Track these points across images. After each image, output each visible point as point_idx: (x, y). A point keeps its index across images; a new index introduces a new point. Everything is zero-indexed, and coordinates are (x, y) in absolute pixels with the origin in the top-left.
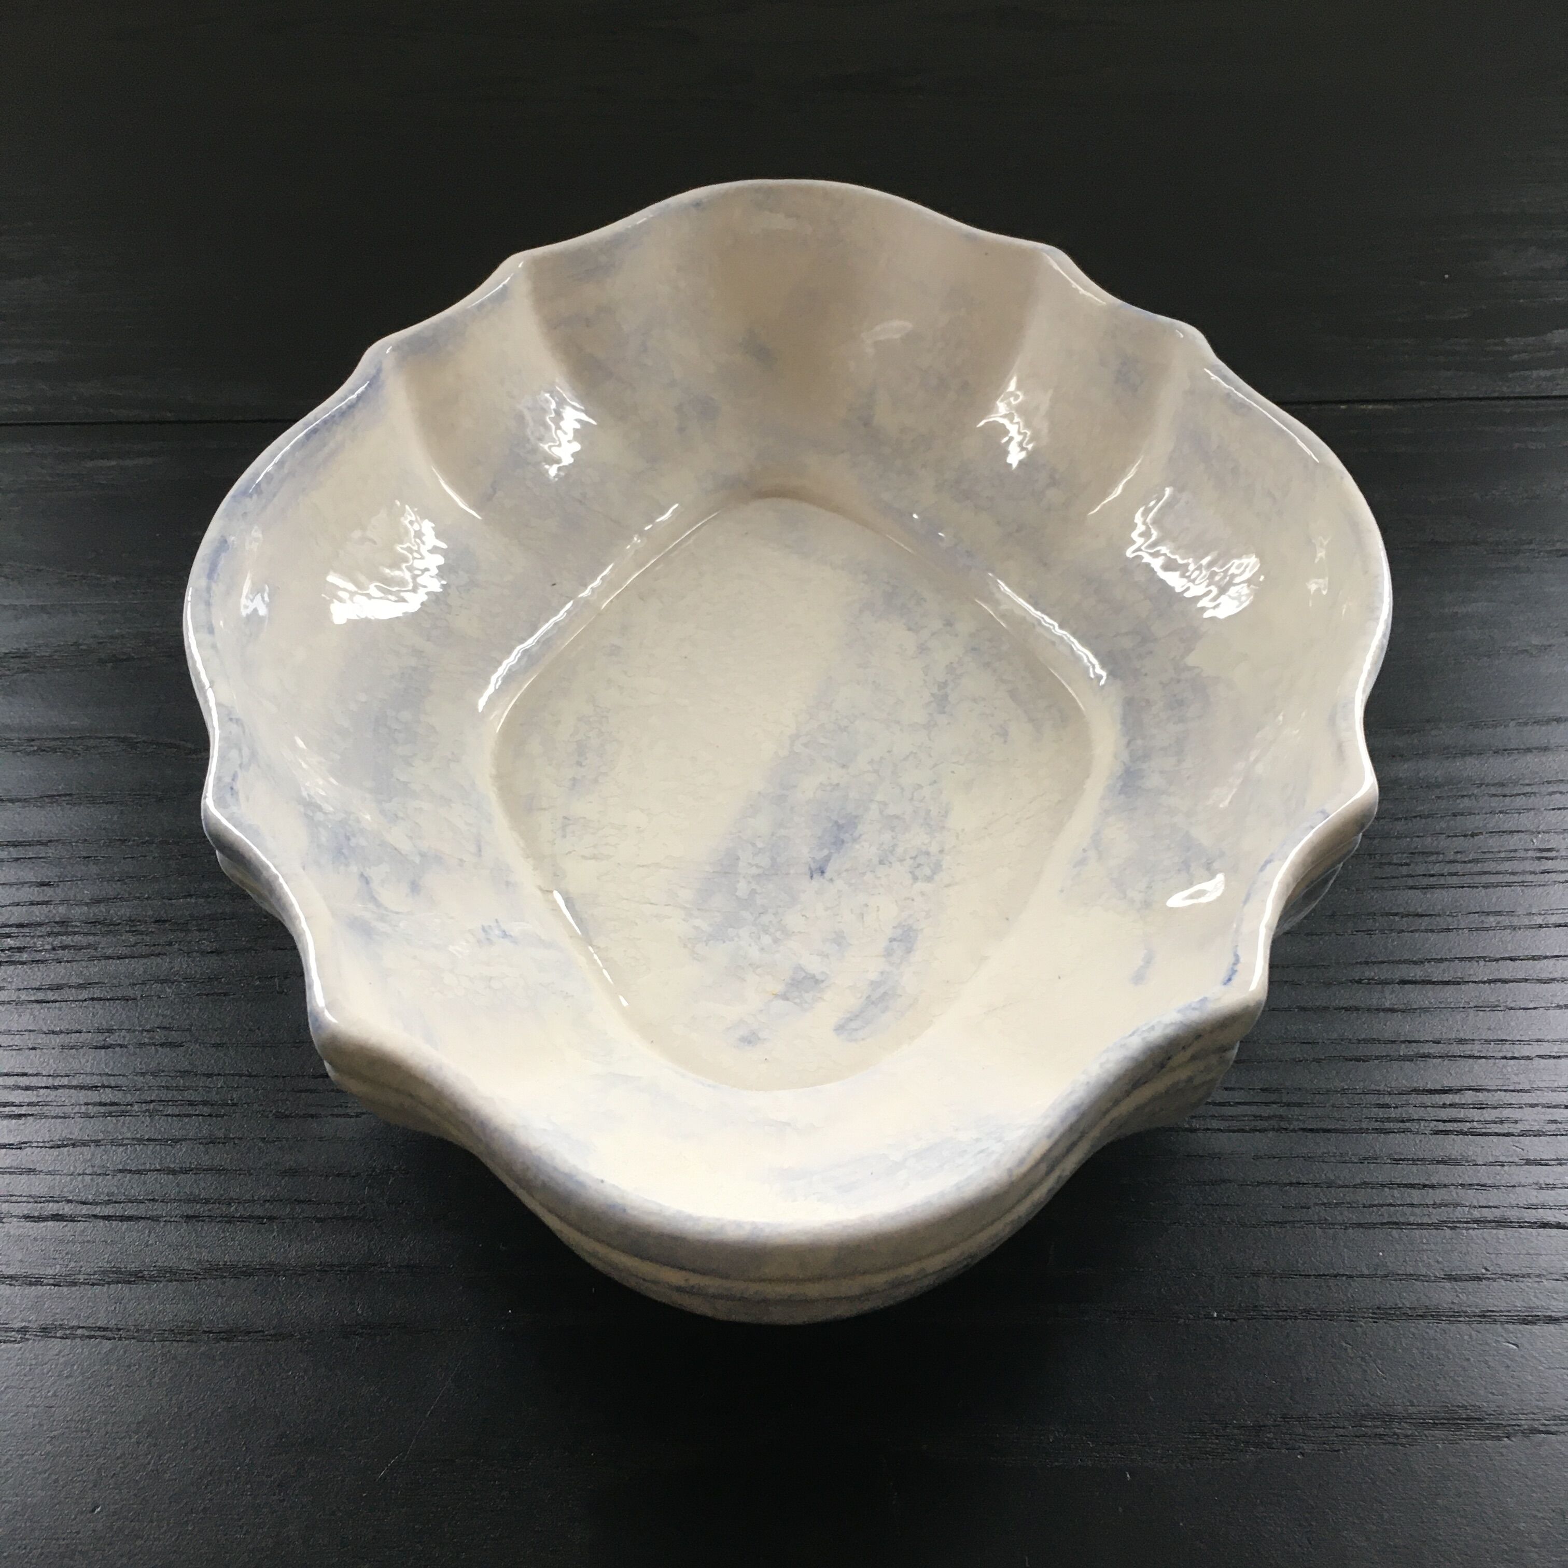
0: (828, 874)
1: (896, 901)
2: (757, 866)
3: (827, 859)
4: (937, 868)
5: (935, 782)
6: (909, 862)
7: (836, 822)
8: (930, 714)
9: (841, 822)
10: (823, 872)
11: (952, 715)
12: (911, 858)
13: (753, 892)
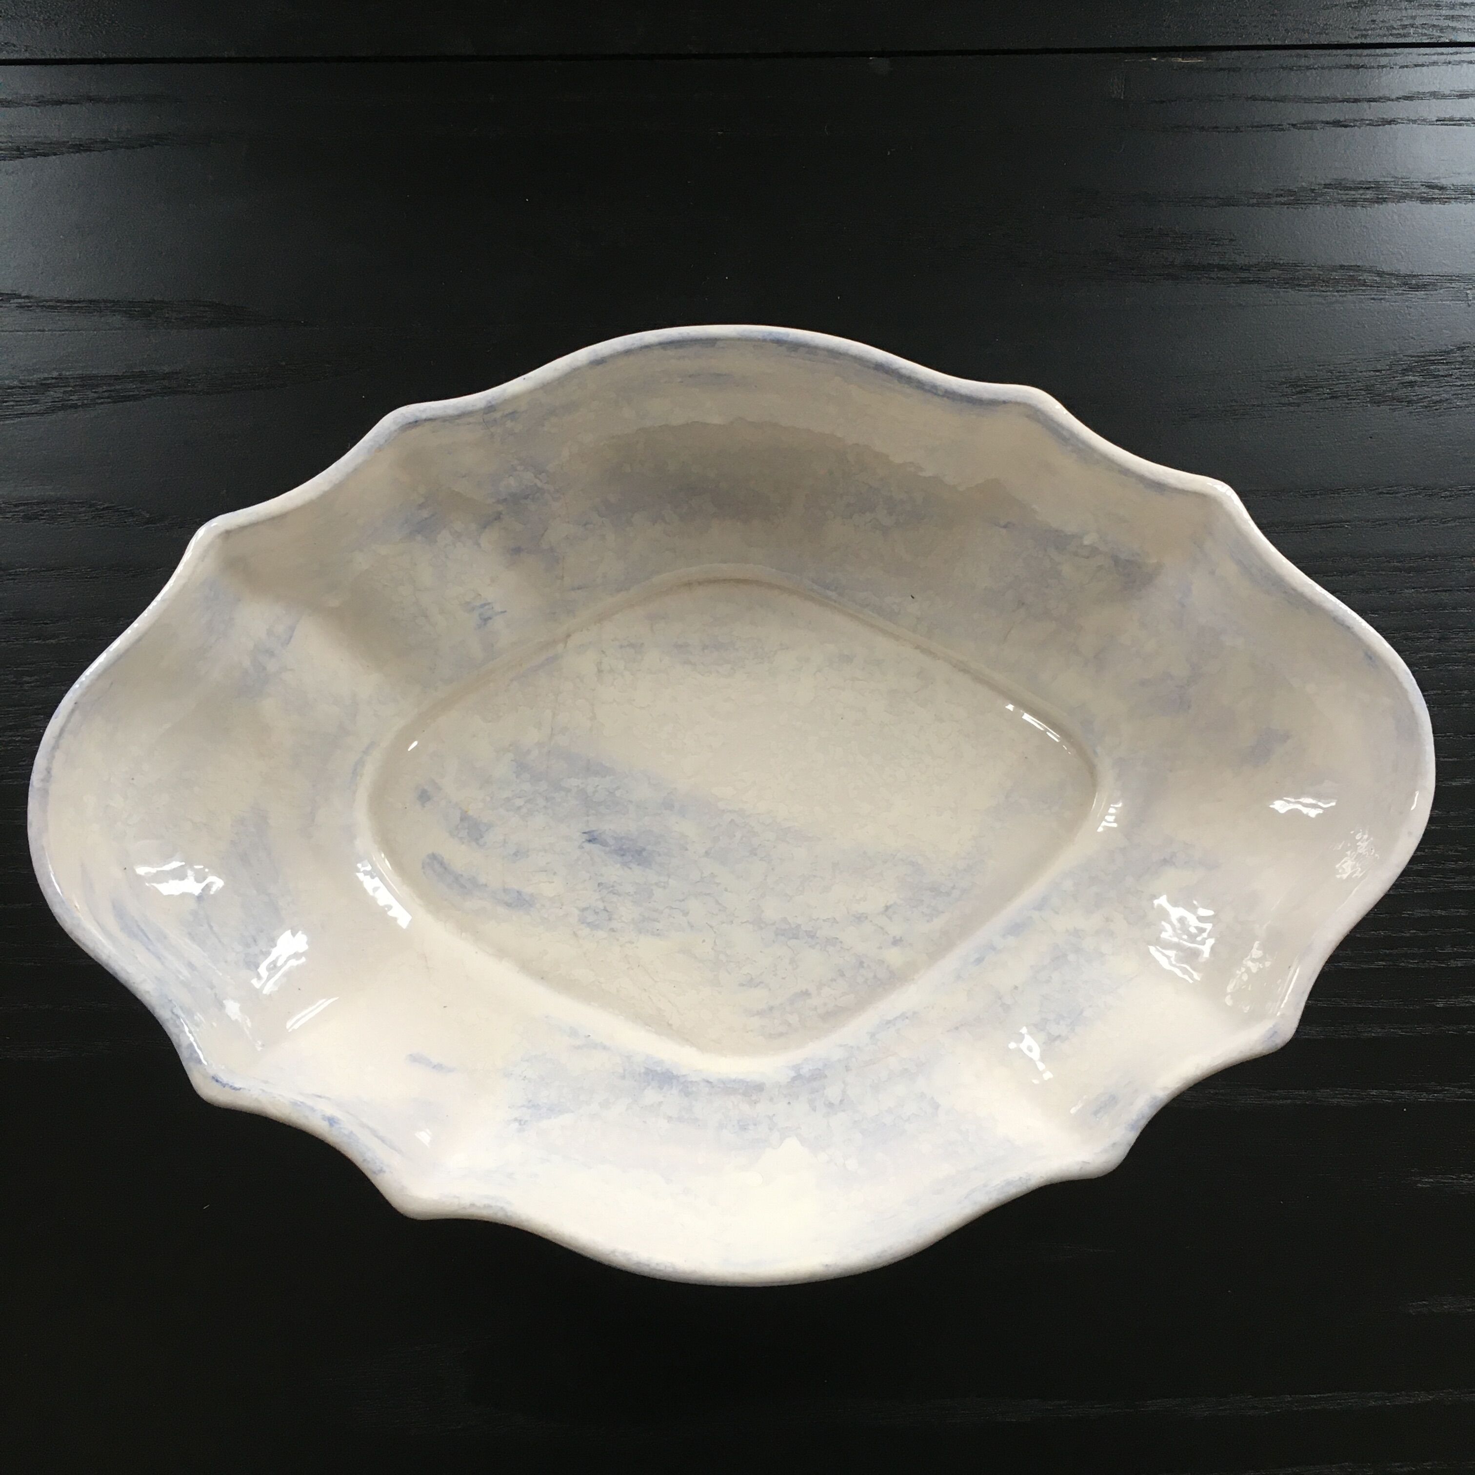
0: (588, 846)
1: (559, 896)
2: (595, 792)
3: (604, 844)
4: (593, 926)
5: (692, 927)
6: (601, 905)
7: (644, 849)
8: (774, 924)
9: (644, 854)
10: (590, 841)
11: (774, 941)
12: (605, 907)
13: (568, 791)
